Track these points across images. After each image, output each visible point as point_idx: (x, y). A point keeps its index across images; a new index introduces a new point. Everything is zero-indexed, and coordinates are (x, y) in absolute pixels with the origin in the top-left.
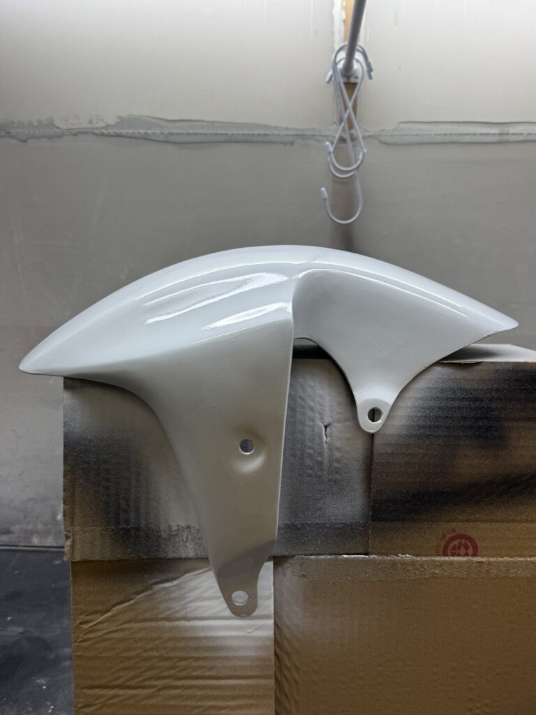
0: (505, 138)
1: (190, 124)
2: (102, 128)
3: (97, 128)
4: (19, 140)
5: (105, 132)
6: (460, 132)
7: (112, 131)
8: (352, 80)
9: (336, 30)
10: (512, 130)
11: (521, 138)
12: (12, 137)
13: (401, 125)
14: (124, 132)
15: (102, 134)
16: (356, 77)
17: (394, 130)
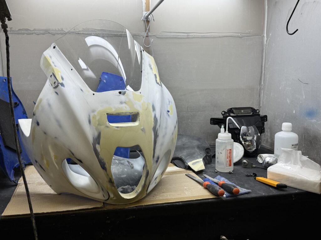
0: (189, 37)
1: (104, 31)
2: (78, 31)
3: (76, 31)
4: (52, 34)
5: (79, 33)
6: (177, 35)
7: (81, 32)
8: (148, 20)
9: (143, 5)
10: (190, 35)
11: (192, 37)
12: (50, 33)
13: (162, 33)
14: (85, 33)
15: (78, 33)
16: (149, 19)
17: (160, 34)
